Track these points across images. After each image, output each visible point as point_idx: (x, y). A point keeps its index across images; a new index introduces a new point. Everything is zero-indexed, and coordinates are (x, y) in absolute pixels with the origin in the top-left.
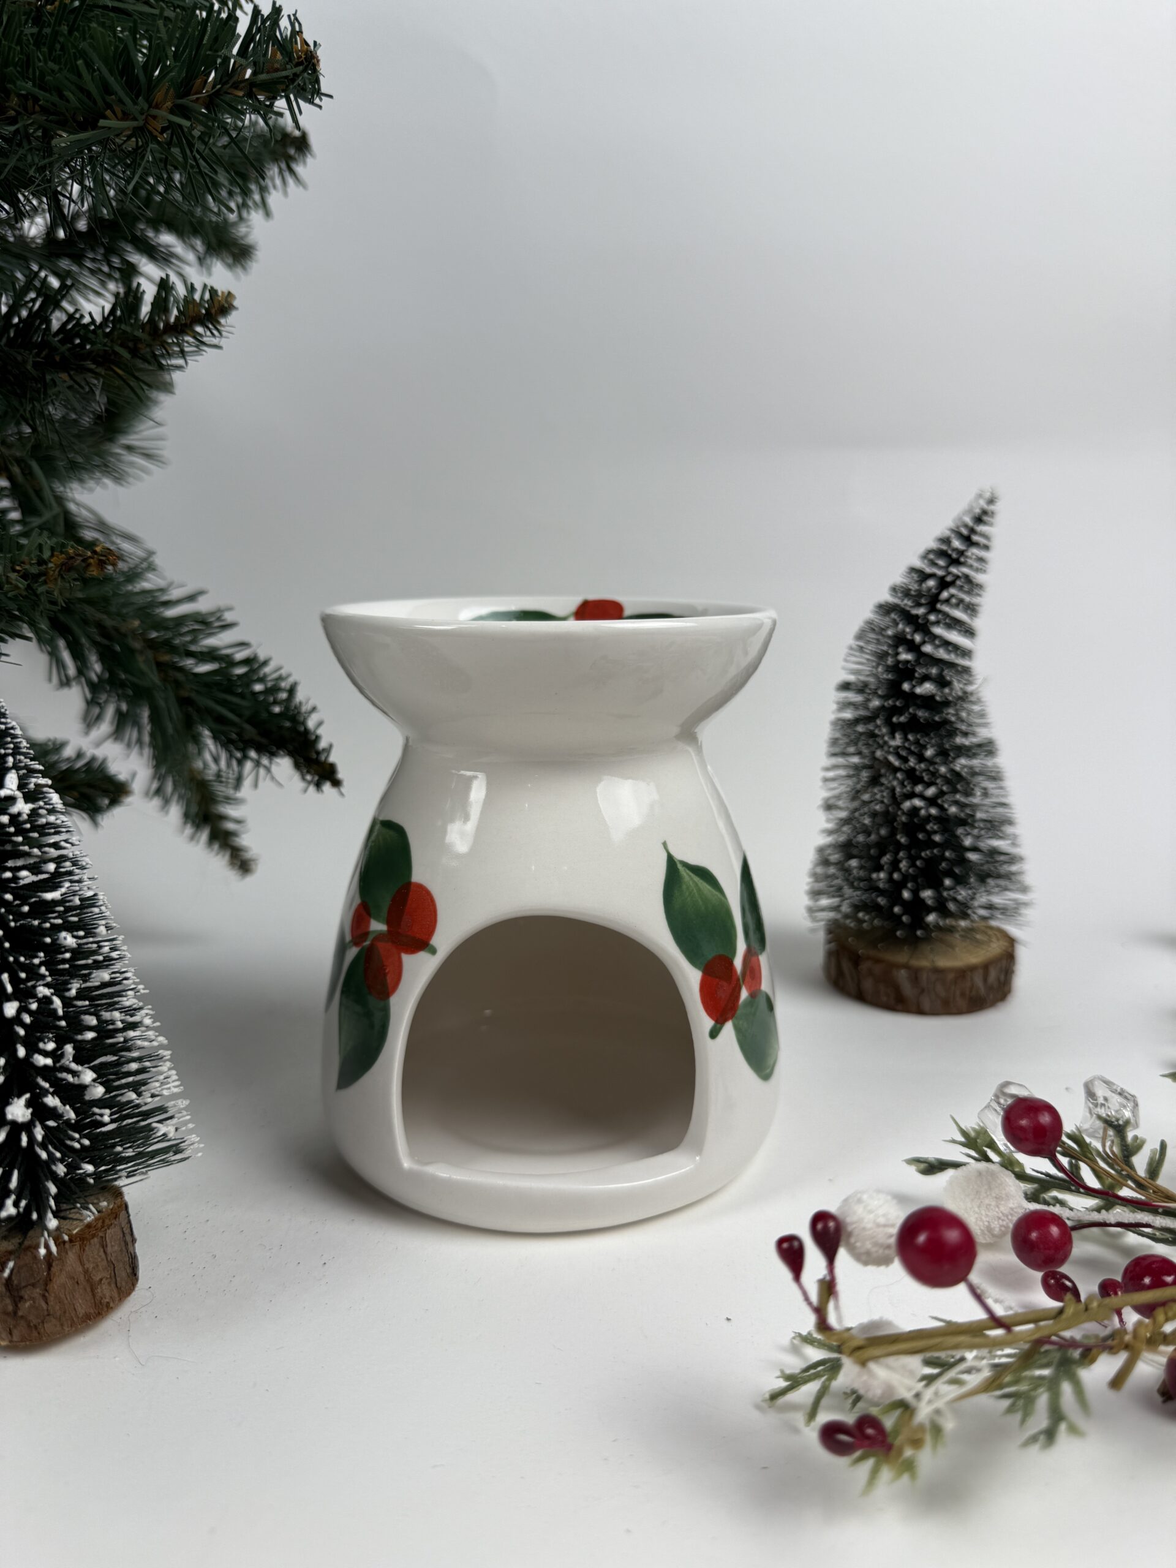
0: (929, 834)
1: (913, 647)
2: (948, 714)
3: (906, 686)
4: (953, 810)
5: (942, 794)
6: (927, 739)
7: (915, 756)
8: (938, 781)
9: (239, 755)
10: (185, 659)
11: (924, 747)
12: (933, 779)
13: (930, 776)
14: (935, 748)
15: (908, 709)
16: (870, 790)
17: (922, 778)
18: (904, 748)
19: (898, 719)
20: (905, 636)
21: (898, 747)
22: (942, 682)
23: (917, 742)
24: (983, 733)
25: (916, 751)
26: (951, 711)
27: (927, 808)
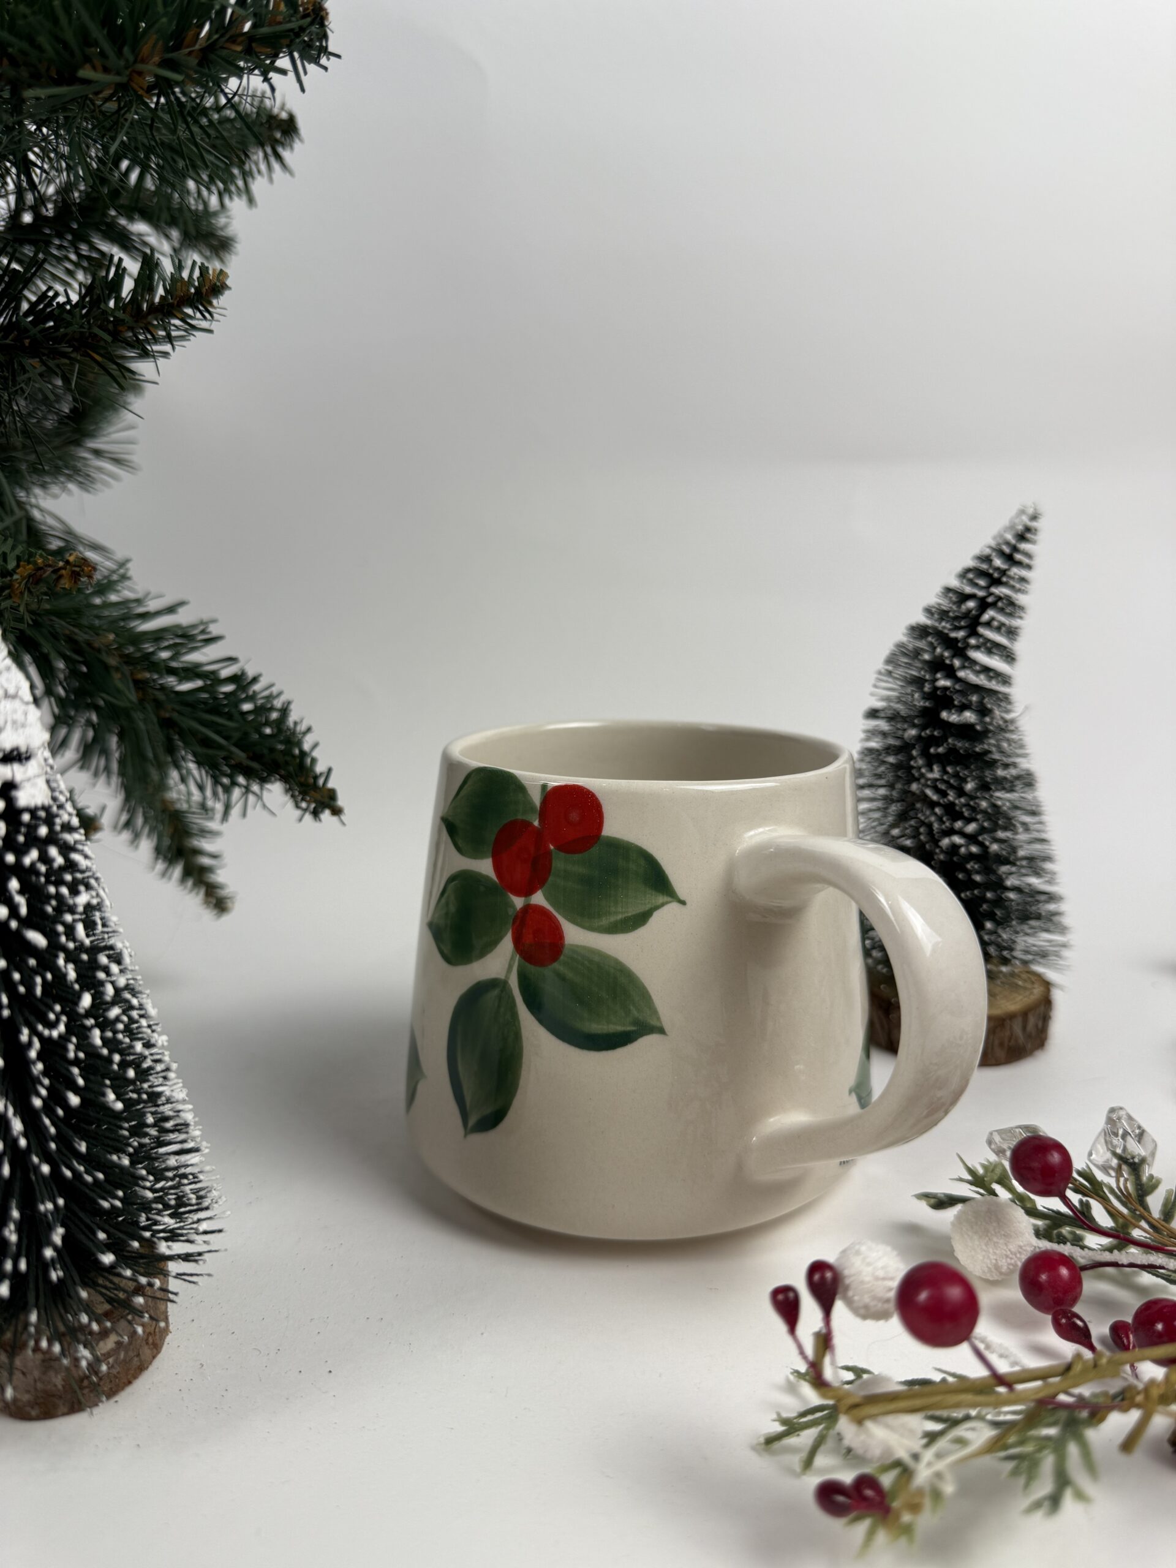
0: (968, 873)
1: (950, 672)
2: (989, 744)
3: (944, 715)
4: (995, 847)
5: (982, 830)
6: (966, 772)
7: (955, 791)
8: (979, 817)
9: (226, 781)
10: (166, 676)
11: (964, 780)
12: (973, 815)
13: (970, 812)
14: (976, 781)
15: (947, 741)
16: (901, 825)
17: (962, 813)
18: (943, 781)
19: (936, 750)
20: (944, 660)
21: (936, 780)
22: (983, 711)
23: (956, 775)
24: (1024, 764)
25: (955, 784)
26: (992, 741)
27: (967, 846)
